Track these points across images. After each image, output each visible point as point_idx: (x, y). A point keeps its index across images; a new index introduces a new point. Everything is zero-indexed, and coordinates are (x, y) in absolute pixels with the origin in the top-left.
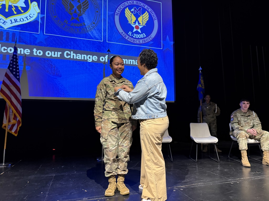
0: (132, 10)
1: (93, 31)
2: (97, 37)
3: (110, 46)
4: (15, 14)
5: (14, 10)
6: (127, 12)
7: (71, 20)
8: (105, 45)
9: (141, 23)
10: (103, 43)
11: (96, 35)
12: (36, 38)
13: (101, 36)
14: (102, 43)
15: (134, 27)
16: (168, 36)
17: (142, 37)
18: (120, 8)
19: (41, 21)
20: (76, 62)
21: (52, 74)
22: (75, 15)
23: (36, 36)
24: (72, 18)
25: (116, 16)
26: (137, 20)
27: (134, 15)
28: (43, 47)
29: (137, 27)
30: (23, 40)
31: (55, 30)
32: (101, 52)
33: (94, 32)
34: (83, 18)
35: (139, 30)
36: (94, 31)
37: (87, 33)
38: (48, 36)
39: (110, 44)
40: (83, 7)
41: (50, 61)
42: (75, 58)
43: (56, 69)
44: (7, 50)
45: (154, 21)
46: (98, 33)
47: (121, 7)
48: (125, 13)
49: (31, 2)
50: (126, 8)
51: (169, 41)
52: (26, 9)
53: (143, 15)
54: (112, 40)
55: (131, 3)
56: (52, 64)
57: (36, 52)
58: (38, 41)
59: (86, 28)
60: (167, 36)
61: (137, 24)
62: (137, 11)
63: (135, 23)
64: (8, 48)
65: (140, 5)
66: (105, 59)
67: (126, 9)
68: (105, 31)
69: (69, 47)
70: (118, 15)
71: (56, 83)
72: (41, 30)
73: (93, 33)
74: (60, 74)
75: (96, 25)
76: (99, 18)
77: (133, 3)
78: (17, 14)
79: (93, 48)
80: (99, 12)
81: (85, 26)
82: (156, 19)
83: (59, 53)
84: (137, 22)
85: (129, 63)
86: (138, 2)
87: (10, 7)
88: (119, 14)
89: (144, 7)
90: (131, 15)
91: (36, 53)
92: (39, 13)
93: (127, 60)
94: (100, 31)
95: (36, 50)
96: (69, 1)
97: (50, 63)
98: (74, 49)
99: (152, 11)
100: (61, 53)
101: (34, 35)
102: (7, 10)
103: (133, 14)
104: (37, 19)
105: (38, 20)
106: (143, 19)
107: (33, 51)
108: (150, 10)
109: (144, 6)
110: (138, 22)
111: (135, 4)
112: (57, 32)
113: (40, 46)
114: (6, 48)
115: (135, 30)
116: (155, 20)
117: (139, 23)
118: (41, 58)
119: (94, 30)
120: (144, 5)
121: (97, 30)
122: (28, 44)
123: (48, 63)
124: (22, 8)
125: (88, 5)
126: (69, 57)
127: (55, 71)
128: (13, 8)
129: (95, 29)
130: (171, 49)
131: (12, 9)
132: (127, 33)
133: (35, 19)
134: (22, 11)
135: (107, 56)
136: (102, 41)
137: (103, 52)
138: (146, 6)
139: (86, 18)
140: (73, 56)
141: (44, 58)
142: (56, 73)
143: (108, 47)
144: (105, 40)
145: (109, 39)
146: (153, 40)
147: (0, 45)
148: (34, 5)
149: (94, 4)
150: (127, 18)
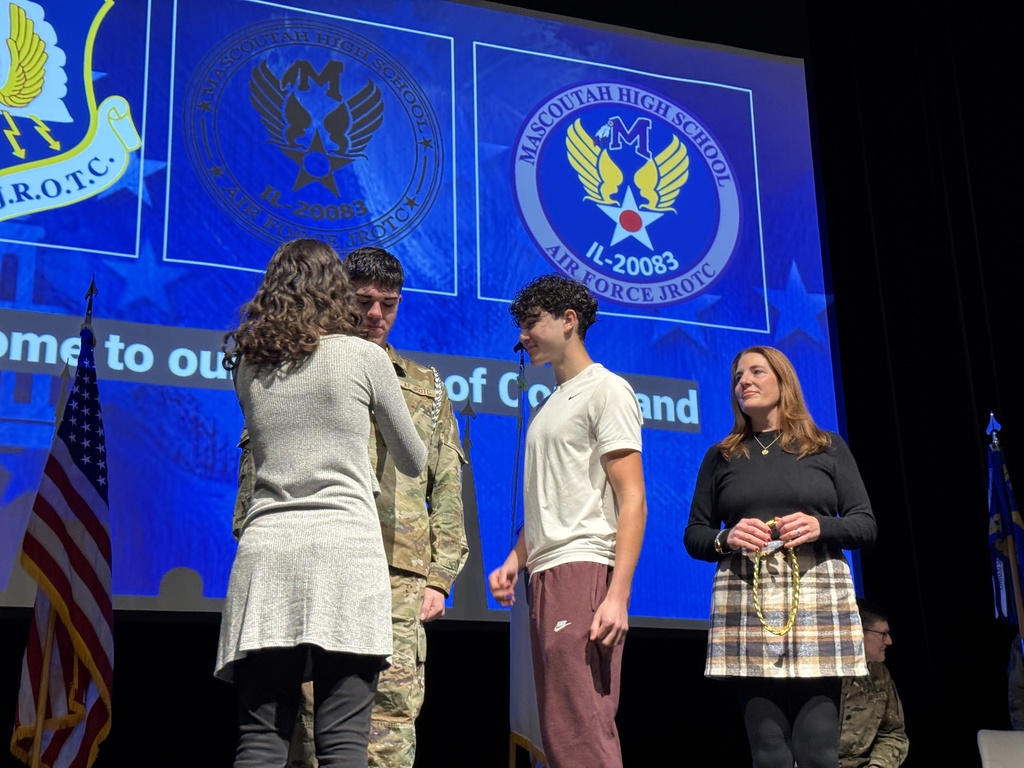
0: (604, 131)
1: (410, 242)
2: (428, 272)
3: (494, 318)
4: (18, 161)
5: (15, 137)
6: (578, 143)
7: (298, 185)
8: (469, 316)
9: (653, 198)
10: (457, 302)
11: (424, 261)
12: (122, 281)
13: (448, 269)
14: (452, 307)
15: (616, 219)
16: (794, 264)
17: (661, 268)
18: (540, 125)
19: (148, 195)
21: (199, 471)
22: (318, 164)
23: (123, 271)
24: (303, 180)
25: (520, 166)
26: (628, 181)
27: (614, 156)
28: (156, 328)
29: (631, 221)
30: (54, 290)
31: (219, 240)
32: (450, 353)
34: (356, 178)
35: (642, 236)
36: (414, 242)
38: (182, 270)
39: (494, 309)
40: (358, 120)
41: (190, 403)
43: (219, 445)
45: (719, 188)
46: (434, 253)
47: (547, 117)
48: (565, 149)
49: (99, 101)
50: (570, 120)
51: (804, 290)
52: (71, 134)
53: (660, 158)
54: (502, 289)
55: (598, 96)
56: (202, 419)
57: (122, 354)
58: (130, 296)
59: (373, 229)
60: (790, 263)
61: (629, 202)
62: (630, 138)
63: (619, 197)
65: (640, 106)
66: (471, 386)
67: (571, 127)
68: (467, 241)
70: (531, 157)
73: (407, 252)
75: (419, 213)
76: (436, 175)
77: (606, 96)
78: (30, 158)
80: (436, 143)
81: (368, 216)
82: (727, 177)
84: (629, 193)
86: (628, 91)
88: (535, 152)
89: (664, 115)
90: (599, 157)
91: (121, 358)
92: (138, 152)
94: (441, 241)
95: (122, 346)
96: (287, 92)
97: (192, 414)
99: (707, 134)
101: (111, 264)
103: (605, 151)
104: (125, 185)
105: (131, 188)
106: (660, 178)
107: (107, 350)
108: (693, 130)
109: (661, 112)
110: (636, 192)
111: (616, 99)
112: (226, 248)
113: (138, 320)
115: (620, 234)
116: (722, 182)
117: (640, 200)
118: (143, 388)
119: (414, 237)
120: (663, 106)
121: (430, 237)
123: (183, 413)
124: (56, 128)
125: (381, 108)
127: (214, 452)
128: (9, 128)
129: (420, 235)
131: (6, 132)
132: (580, 250)
133: (116, 185)
134: (55, 145)
135: (482, 371)
136: (455, 294)
137: (459, 353)
138: (674, 110)
139: (373, 175)
141: (162, 387)
142: (219, 466)
143: (487, 327)
144: (467, 290)
145: (490, 283)
146: (720, 285)
148: (113, 114)
149: (409, 107)
150: (576, 173)
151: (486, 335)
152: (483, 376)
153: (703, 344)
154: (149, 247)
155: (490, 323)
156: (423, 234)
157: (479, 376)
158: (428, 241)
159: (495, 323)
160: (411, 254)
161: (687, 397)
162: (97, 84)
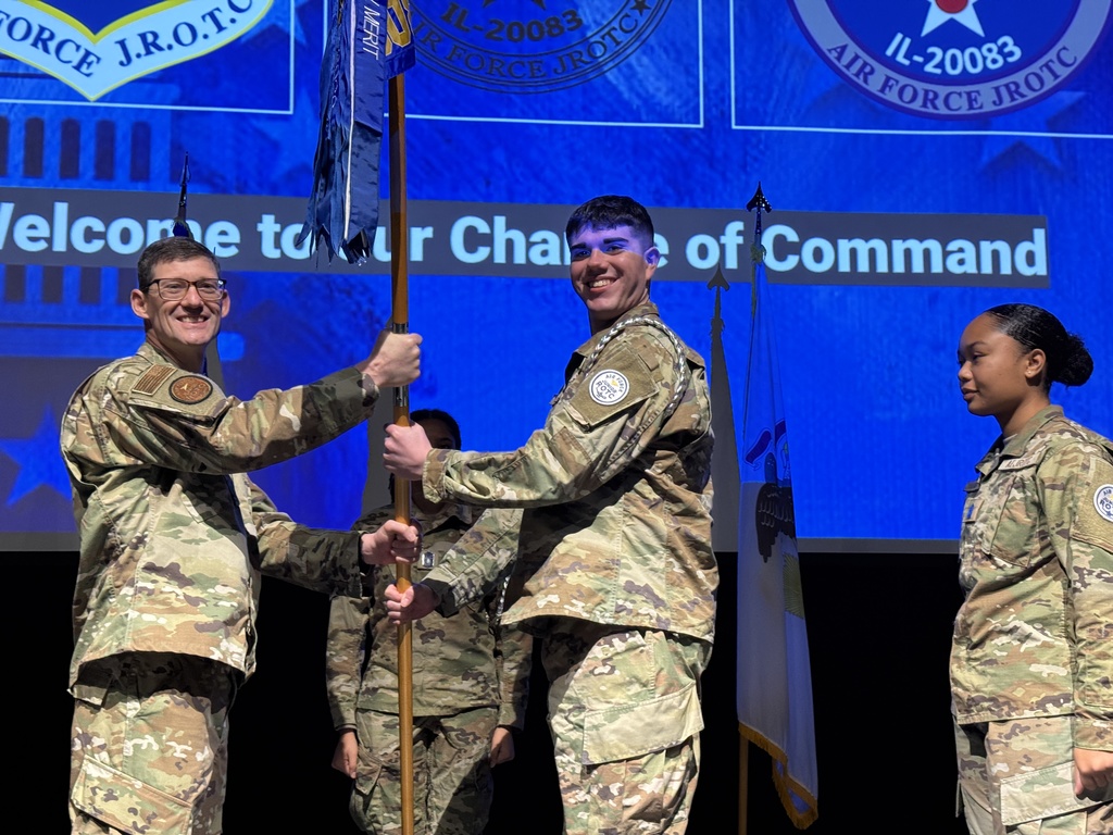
1: (638, 59)
2: (663, 98)
8: (719, 154)
10: (703, 136)
12: (275, 146)
13: (691, 92)
14: (696, 142)
19: (301, 32)
20: (529, 285)
23: (275, 132)
32: (694, 205)
33: (642, 64)
36: (645, 60)
37: (598, 82)
39: (754, 140)
41: (362, 294)
42: (520, 258)
44: (102, 236)
46: (671, 72)
54: (765, 112)
56: (378, 313)
57: (278, 237)
58: (284, 165)
64: (107, 225)
66: (722, 248)
68: (717, 50)
69: (482, 188)
72: (304, 92)
73: (634, 74)
79: (636, 179)
83: (420, 234)
85: (899, 268)
91: (278, 244)
93: (879, 245)
94: (682, 54)
95: (277, 228)
97: (366, 307)
98: (511, 196)
100: (429, 232)
101: (261, 125)
104: (273, 20)
105: (280, 24)
107: (260, 233)
113: (294, 193)
114: (98, 226)
118: (304, 278)
119: (644, 53)
121: (666, 51)
122: (225, 191)
123: (354, 308)
126: (482, 253)
129: (652, 48)
133: (262, 21)
135: (738, 226)
136: (701, 126)
137: (706, 205)
140: (510, 244)
141: (328, 276)
143: (744, 167)
144: (718, 118)
145: (748, 106)
146: (1083, 76)
147: (61, 210)
151: (743, 177)
152: (739, 233)
153: (1057, 162)
154: (306, 99)
155: (748, 158)
156: (656, 47)
157: (733, 235)
158: (664, 56)
159: (756, 159)
160: (640, 76)
161: (1031, 239)
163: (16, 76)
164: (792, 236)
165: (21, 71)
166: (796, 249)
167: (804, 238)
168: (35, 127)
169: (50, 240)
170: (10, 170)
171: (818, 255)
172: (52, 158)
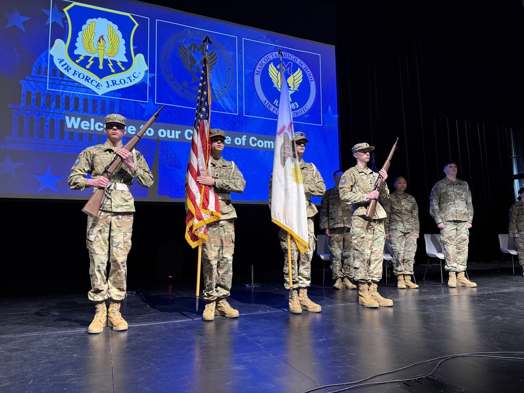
2: (230, 108)
4: (113, 73)
5: (111, 66)
6: (273, 71)
7: (193, 82)
8: (241, 121)
9: (292, 87)
10: (238, 116)
11: (229, 104)
12: (144, 110)
13: (236, 107)
14: (236, 118)
17: (294, 107)
18: (261, 64)
19: (150, 84)
21: (168, 164)
22: (199, 75)
23: (144, 106)
24: (194, 79)
25: (256, 76)
30: (125, 112)
31: (171, 97)
32: (236, 131)
33: (226, 100)
36: (226, 99)
37: (216, 102)
39: (248, 119)
43: (173, 157)
45: (310, 84)
46: (232, 102)
47: (263, 61)
48: (268, 71)
49: (135, 55)
50: (269, 63)
51: (332, 113)
52: (128, 65)
53: (295, 75)
56: (168, 149)
59: (214, 95)
60: (329, 106)
62: (286, 68)
65: (289, 59)
66: (242, 141)
67: (270, 65)
68: (241, 99)
70: (259, 74)
71: (175, 177)
73: (224, 102)
74: (179, 164)
75: (227, 90)
76: (232, 79)
78: (116, 72)
79: (224, 124)
80: (232, 69)
81: (213, 90)
82: (313, 80)
83: (178, 132)
86: (286, 54)
87: (106, 62)
88: (260, 72)
90: (277, 74)
92: (147, 71)
93: (272, 142)
94: (234, 98)
96: (189, 53)
97: (165, 148)
99: (307, 68)
100: (180, 132)
101: (140, 104)
102: (101, 67)
104: (143, 81)
105: (145, 81)
106: (294, 80)
108: (304, 66)
109: (295, 60)
110: (288, 84)
112: (173, 100)
116: (311, 82)
117: (289, 87)
118: (151, 140)
119: (226, 97)
121: (230, 97)
122: (132, 119)
124: (123, 63)
125: (216, 58)
127: (172, 159)
128: (110, 63)
129: (228, 96)
130: (335, 126)
132: (272, 102)
133: (141, 81)
134: (123, 69)
135: (245, 136)
136: (238, 114)
137: (239, 131)
138: (299, 60)
139: (214, 78)
141: (156, 140)
142: (173, 163)
143: (246, 124)
144: (241, 113)
145: (247, 111)
146: (309, 112)
147: (92, 120)
148: (139, 59)
149: (224, 58)
150: (271, 79)
151: (246, 126)
154: (151, 99)
155: (247, 122)
157: (244, 138)
158: (230, 99)
162: (134, 50)
163: (81, 87)
164: (256, 139)
165: (82, 86)
166: (256, 142)
167: (258, 140)
168: (86, 100)
169: (90, 127)
170: (79, 109)
171: (260, 144)
172: (90, 108)
